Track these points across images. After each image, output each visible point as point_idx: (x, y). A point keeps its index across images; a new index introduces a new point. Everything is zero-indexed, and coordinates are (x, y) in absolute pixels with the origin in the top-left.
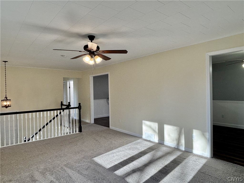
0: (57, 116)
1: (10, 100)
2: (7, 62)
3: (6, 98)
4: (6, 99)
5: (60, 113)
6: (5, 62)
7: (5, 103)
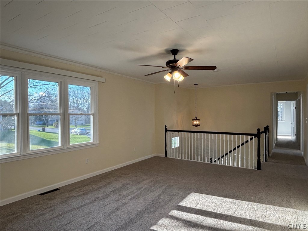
0: (247, 142)
1: (199, 120)
2: (197, 84)
3: (196, 117)
4: (196, 119)
5: (251, 139)
6: (196, 84)
7: (195, 123)
